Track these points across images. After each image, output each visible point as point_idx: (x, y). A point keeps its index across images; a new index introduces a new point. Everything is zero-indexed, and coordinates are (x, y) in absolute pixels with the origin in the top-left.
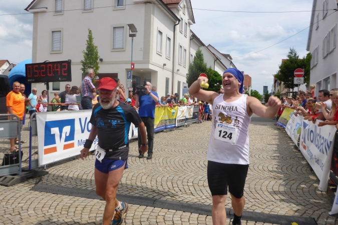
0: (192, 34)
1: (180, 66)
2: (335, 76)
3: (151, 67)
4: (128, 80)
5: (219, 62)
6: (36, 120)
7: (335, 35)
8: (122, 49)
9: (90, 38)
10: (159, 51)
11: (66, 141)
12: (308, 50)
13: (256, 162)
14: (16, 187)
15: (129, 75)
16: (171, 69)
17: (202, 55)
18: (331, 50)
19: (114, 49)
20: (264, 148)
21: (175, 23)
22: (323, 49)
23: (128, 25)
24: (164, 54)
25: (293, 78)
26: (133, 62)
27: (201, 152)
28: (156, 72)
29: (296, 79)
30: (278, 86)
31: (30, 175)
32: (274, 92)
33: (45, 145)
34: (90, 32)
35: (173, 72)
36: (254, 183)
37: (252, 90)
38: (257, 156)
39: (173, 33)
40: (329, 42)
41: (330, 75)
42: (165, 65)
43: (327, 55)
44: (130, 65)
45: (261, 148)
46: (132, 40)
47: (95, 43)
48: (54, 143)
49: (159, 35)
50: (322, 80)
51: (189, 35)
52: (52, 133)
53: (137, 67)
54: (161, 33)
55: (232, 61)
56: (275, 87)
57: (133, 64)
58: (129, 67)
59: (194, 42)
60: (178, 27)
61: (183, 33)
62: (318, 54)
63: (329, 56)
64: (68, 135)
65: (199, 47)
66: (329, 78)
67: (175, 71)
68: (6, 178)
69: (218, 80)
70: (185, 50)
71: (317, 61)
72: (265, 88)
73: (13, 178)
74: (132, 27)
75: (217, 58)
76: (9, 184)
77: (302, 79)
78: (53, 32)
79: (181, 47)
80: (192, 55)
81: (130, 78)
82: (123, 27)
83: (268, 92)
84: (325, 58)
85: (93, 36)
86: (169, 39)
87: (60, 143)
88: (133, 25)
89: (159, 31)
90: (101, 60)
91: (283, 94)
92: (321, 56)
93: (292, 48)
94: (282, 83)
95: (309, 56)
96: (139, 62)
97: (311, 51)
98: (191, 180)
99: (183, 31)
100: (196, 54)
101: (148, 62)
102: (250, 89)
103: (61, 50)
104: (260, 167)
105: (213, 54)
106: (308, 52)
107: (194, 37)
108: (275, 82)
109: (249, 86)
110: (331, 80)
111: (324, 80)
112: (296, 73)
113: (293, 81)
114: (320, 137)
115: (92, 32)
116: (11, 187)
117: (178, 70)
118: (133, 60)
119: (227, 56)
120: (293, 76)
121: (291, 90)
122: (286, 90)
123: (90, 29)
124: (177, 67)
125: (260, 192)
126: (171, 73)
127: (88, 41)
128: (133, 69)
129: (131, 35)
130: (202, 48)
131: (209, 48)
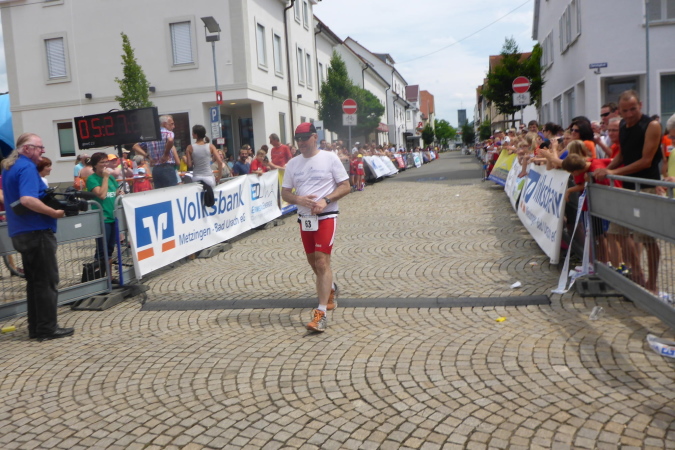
0: (317, 23)
1: (301, 88)
2: (582, 85)
3: (252, 96)
4: (213, 124)
5: (371, 72)
6: (122, 208)
7: (578, 12)
8: (191, 66)
9: (128, 50)
10: (261, 61)
11: (164, 237)
12: (535, 37)
13: (462, 240)
14: (115, 310)
15: (214, 115)
16: (287, 94)
17: (343, 64)
18: (573, 39)
19: (175, 67)
20: (472, 221)
21: (284, 4)
22: (561, 37)
23: (203, 19)
24: (271, 69)
25: (511, 95)
26: (219, 90)
27: (372, 236)
28: (259, 104)
29: (516, 96)
30: (485, 109)
31: (127, 292)
32: (479, 121)
33: (139, 246)
34: (125, 39)
35: (290, 101)
36: (464, 267)
37: (436, 121)
38: (462, 233)
39: (282, 25)
40: (569, 24)
41: (575, 84)
42: (274, 88)
43: (568, 47)
44: (215, 94)
45: (466, 221)
46: (213, 47)
47: (139, 59)
48: (149, 242)
49: (259, 32)
50: (562, 93)
51: (312, 25)
52: (145, 226)
53: (227, 97)
54: (261, 27)
55: (395, 66)
56: (479, 110)
57: (219, 94)
58: (212, 98)
59: (324, 38)
60: (290, 12)
61: (301, 22)
62: (552, 45)
63: (571, 50)
64: (165, 228)
65: (333, 46)
66: (572, 89)
67: (294, 97)
68: (93, 300)
69: (372, 107)
70: (308, 55)
71: (552, 59)
72: (462, 113)
73: (106, 299)
74: (210, 23)
75: (367, 65)
76: (103, 306)
77: (527, 95)
78: (46, 40)
79: (300, 50)
80: (321, 65)
81: (216, 120)
82: (189, 22)
83: (467, 121)
84: (564, 53)
85: (132, 47)
86: (277, 37)
87: (157, 241)
88: (211, 18)
89: (259, 25)
90: (153, 89)
91: (495, 124)
92: (557, 51)
93: (509, 39)
94: (493, 104)
95: (538, 49)
96: (231, 88)
97: (541, 40)
98: (372, 273)
99: (301, 18)
100: (332, 63)
101: (244, 87)
102: (433, 118)
103: (68, 74)
104: (470, 247)
105: (359, 56)
106: (536, 42)
107: (322, 29)
108: (480, 100)
109: (431, 113)
110: (576, 93)
111: (565, 93)
112: (515, 86)
113: (511, 100)
114: (549, 191)
115: (130, 38)
116: (107, 311)
117: (299, 96)
118: (219, 84)
119: (384, 58)
120: (512, 92)
121: (510, 117)
122: (500, 117)
123: (125, 33)
124: (297, 90)
125: (475, 277)
126: (287, 104)
127: (124, 57)
128: (219, 103)
129: (209, 39)
130: (339, 48)
131: (349, 44)
